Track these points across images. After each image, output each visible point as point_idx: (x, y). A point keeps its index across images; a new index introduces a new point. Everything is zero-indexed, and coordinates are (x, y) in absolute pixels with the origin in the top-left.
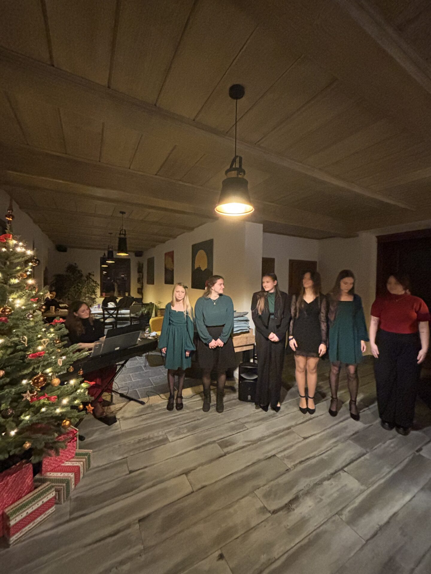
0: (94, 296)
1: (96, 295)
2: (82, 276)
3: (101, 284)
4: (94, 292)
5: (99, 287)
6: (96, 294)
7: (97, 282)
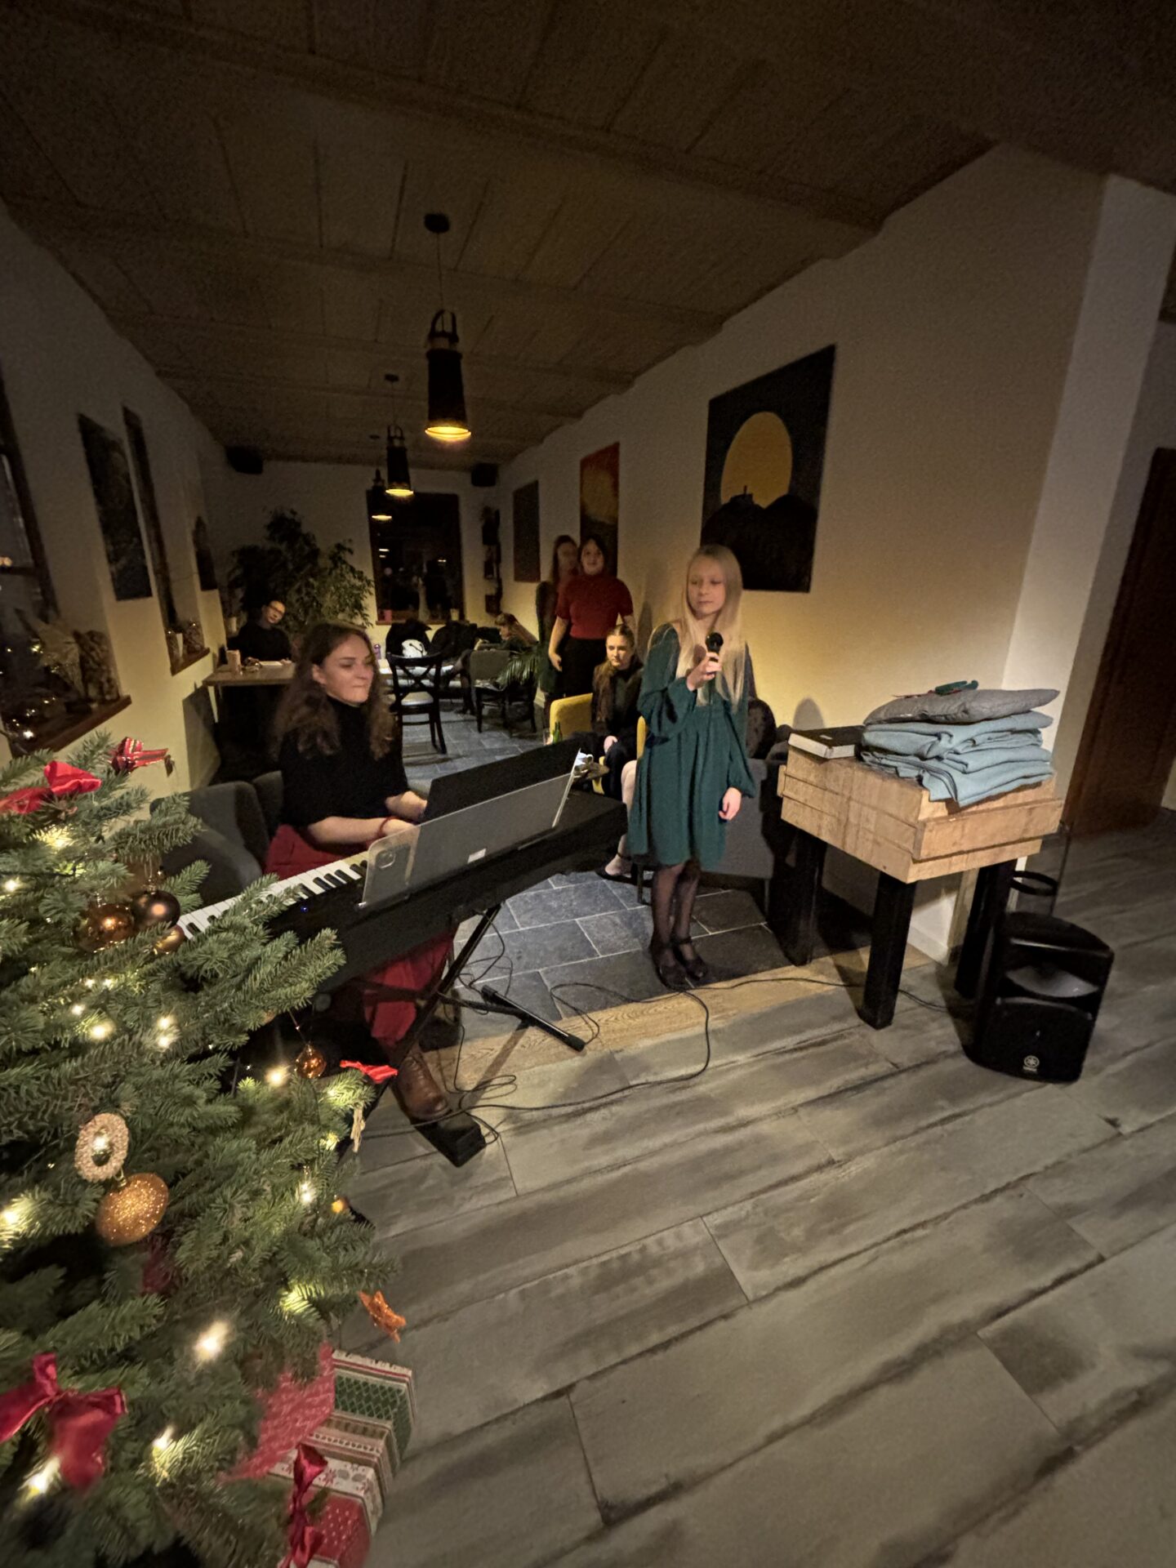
0: (359, 621)
1: (364, 616)
2: (315, 553)
3: (375, 582)
4: (358, 607)
5: (373, 590)
6: (365, 612)
7: (365, 575)
